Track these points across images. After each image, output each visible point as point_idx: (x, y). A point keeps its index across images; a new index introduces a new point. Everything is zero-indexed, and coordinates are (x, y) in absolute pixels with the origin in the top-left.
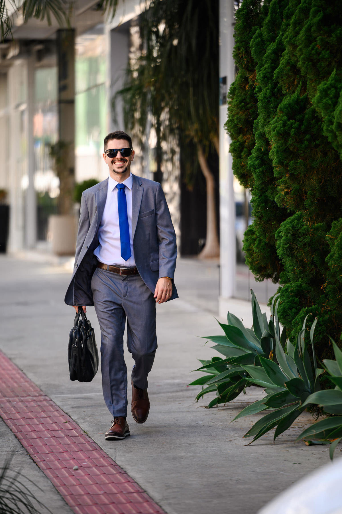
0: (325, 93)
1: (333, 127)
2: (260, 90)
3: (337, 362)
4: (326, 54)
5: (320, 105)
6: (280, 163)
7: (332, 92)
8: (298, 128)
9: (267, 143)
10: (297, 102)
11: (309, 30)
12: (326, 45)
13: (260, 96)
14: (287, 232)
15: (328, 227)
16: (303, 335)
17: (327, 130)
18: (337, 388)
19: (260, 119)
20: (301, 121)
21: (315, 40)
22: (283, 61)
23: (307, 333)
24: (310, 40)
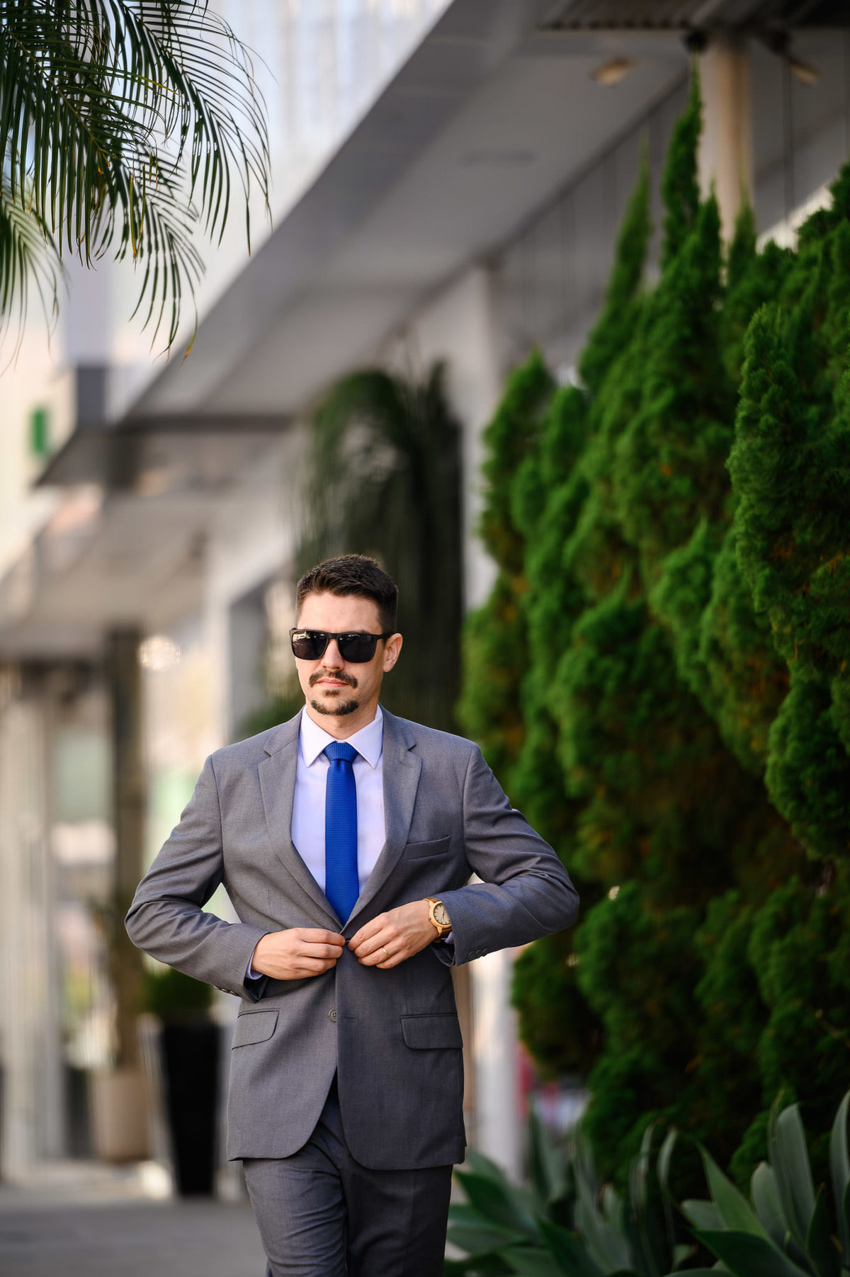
0: (682, 576)
1: (701, 656)
2: (535, 600)
3: (715, 1204)
4: (682, 485)
5: (672, 607)
6: (584, 761)
7: (698, 574)
8: (624, 678)
9: (553, 728)
10: (621, 614)
11: (641, 432)
12: (682, 465)
13: (536, 616)
14: (604, 932)
15: (702, 917)
16: (643, 1165)
17: (689, 665)
18: (719, 1266)
19: (538, 673)
20: (630, 661)
21: (656, 453)
22: (587, 521)
23: (654, 1159)
24: (644, 455)
